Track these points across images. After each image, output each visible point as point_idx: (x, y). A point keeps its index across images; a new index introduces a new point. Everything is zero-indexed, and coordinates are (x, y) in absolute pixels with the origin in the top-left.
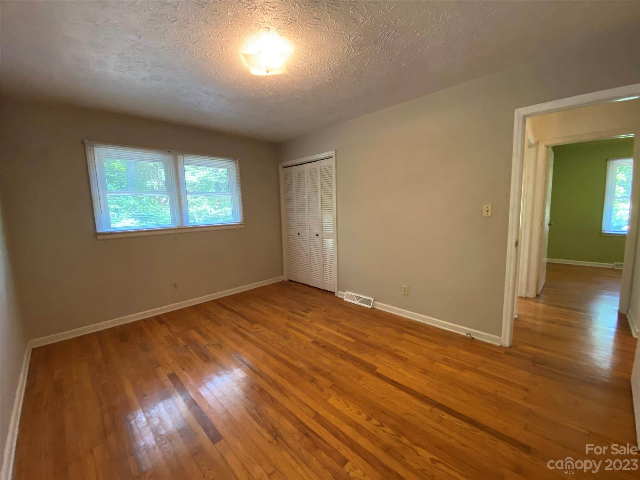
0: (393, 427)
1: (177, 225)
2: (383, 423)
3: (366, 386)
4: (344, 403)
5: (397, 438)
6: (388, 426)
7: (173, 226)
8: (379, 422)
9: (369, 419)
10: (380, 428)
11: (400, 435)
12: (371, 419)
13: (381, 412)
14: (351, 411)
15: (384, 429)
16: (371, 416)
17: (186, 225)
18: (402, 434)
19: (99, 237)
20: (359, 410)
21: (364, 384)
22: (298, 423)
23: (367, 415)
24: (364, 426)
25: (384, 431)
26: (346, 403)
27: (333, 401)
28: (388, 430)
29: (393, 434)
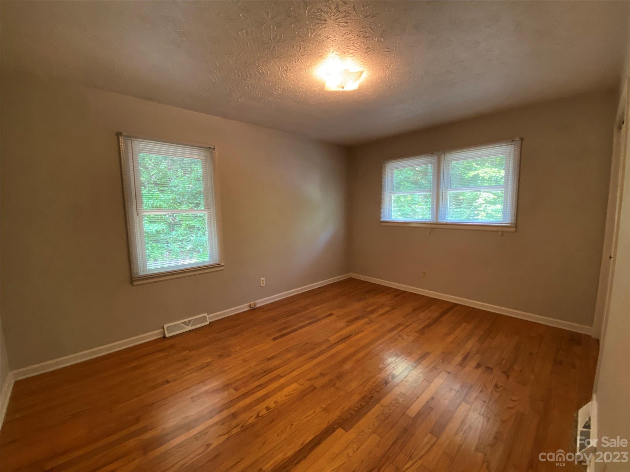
0: (253, 425)
1: (434, 220)
2: (259, 418)
3: (312, 414)
4: (290, 393)
5: (241, 425)
6: (255, 421)
7: (431, 221)
8: (262, 416)
9: (268, 408)
10: (256, 415)
11: (243, 428)
12: (268, 410)
13: (273, 419)
14: (280, 397)
15: (253, 418)
16: (270, 410)
17: (440, 220)
18: (243, 431)
19: (383, 224)
20: (280, 403)
21: (315, 412)
22: (276, 368)
23: (271, 409)
24: (261, 404)
25: (251, 417)
26: (289, 395)
27: (294, 386)
28: (251, 420)
29: (246, 422)
